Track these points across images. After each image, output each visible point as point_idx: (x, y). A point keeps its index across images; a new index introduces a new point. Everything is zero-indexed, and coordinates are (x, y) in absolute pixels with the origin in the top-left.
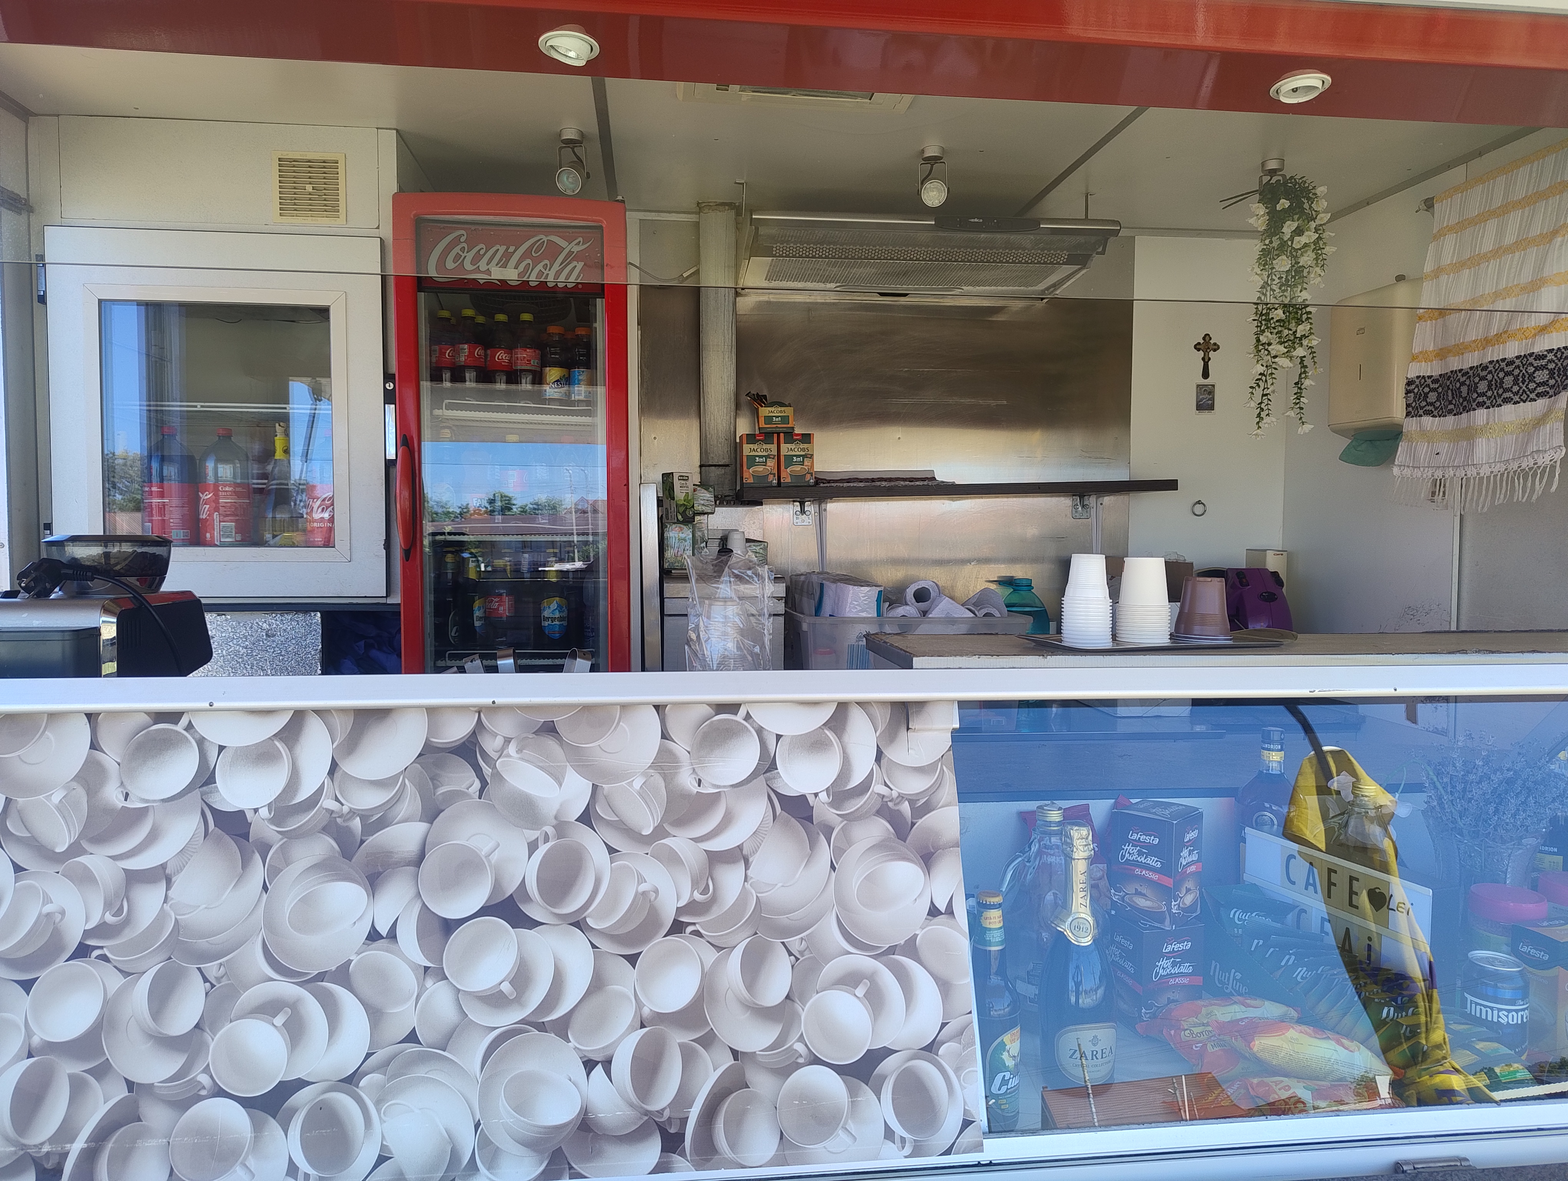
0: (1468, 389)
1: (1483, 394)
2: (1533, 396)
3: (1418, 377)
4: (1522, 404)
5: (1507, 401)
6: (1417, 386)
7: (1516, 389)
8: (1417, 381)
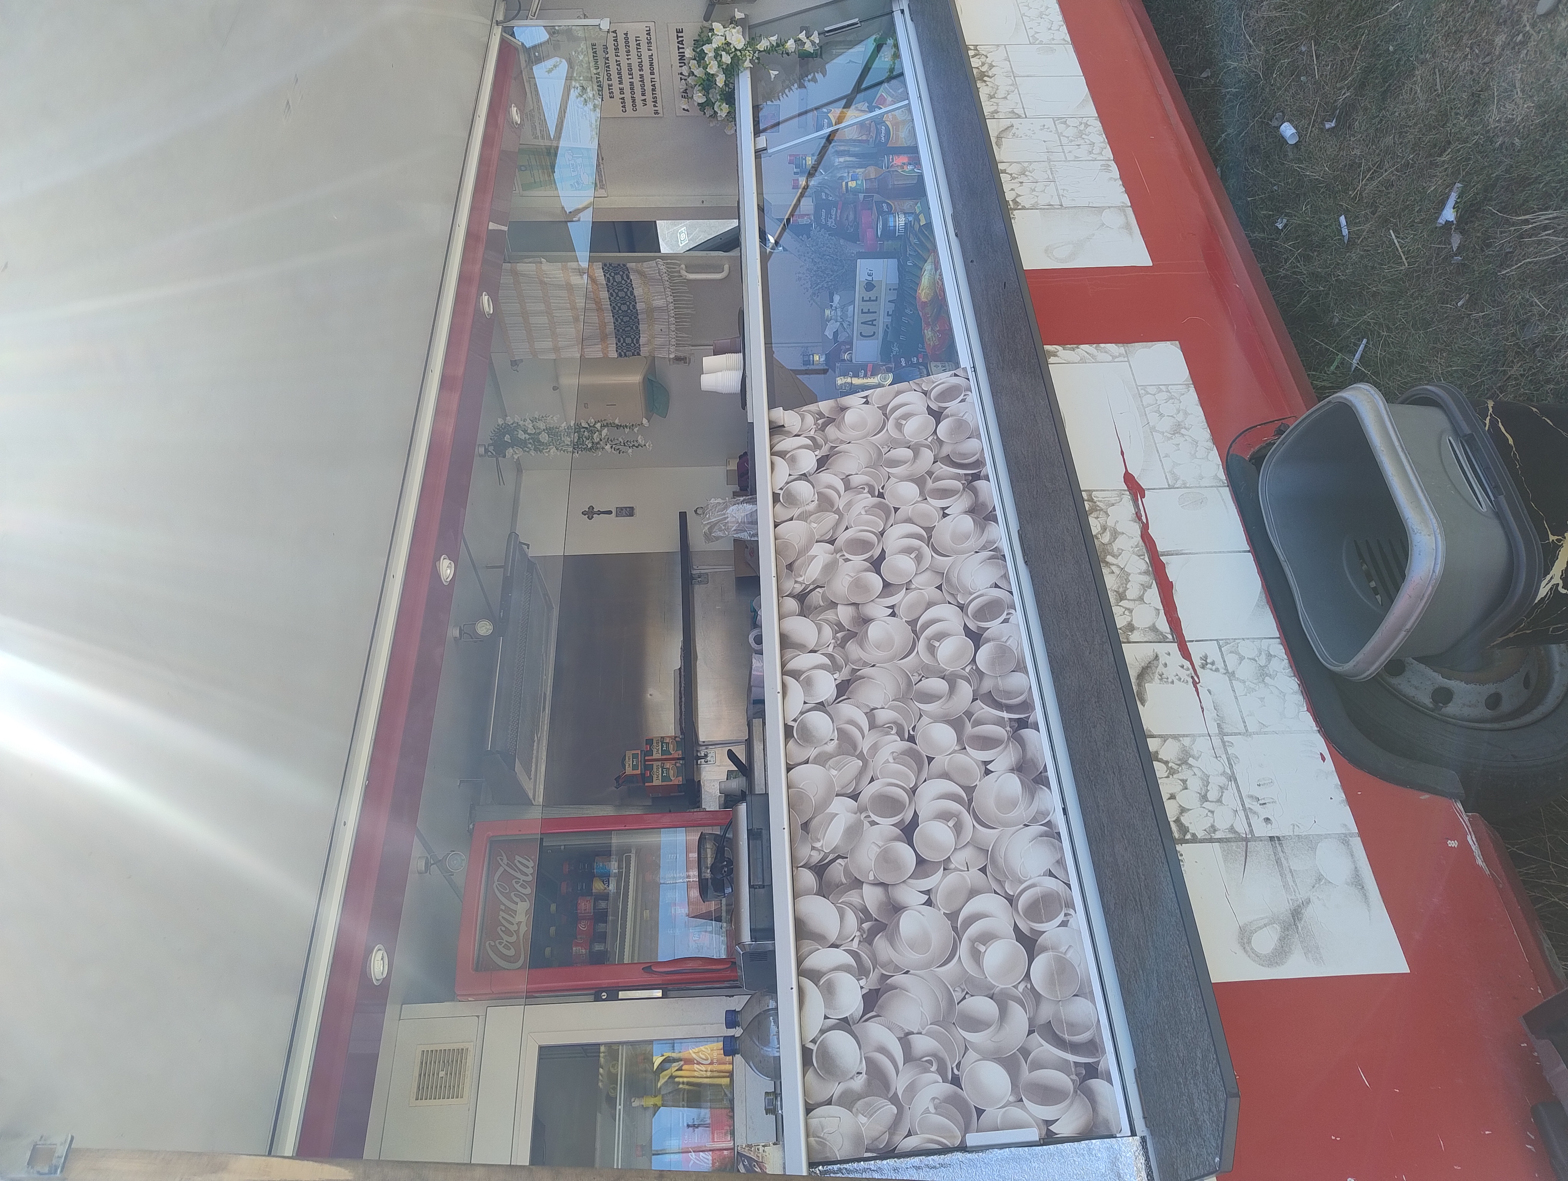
0: (626, 316)
1: (628, 306)
2: (629, 281)
3: (617, 351)
4: (633, 286)
5: (632, 293)
6: (622, 351)
7: (625, 290)
8: (619, 351)
